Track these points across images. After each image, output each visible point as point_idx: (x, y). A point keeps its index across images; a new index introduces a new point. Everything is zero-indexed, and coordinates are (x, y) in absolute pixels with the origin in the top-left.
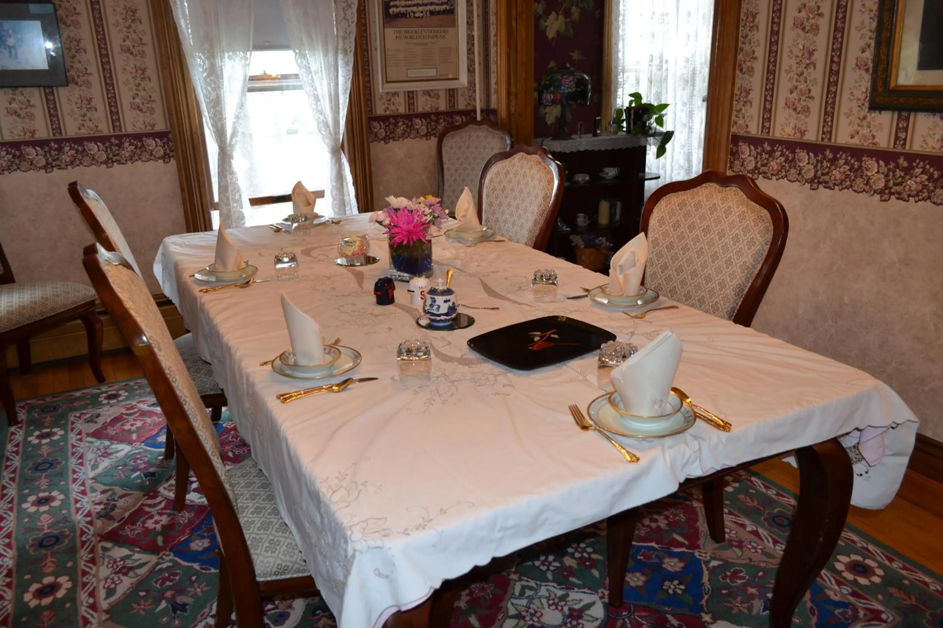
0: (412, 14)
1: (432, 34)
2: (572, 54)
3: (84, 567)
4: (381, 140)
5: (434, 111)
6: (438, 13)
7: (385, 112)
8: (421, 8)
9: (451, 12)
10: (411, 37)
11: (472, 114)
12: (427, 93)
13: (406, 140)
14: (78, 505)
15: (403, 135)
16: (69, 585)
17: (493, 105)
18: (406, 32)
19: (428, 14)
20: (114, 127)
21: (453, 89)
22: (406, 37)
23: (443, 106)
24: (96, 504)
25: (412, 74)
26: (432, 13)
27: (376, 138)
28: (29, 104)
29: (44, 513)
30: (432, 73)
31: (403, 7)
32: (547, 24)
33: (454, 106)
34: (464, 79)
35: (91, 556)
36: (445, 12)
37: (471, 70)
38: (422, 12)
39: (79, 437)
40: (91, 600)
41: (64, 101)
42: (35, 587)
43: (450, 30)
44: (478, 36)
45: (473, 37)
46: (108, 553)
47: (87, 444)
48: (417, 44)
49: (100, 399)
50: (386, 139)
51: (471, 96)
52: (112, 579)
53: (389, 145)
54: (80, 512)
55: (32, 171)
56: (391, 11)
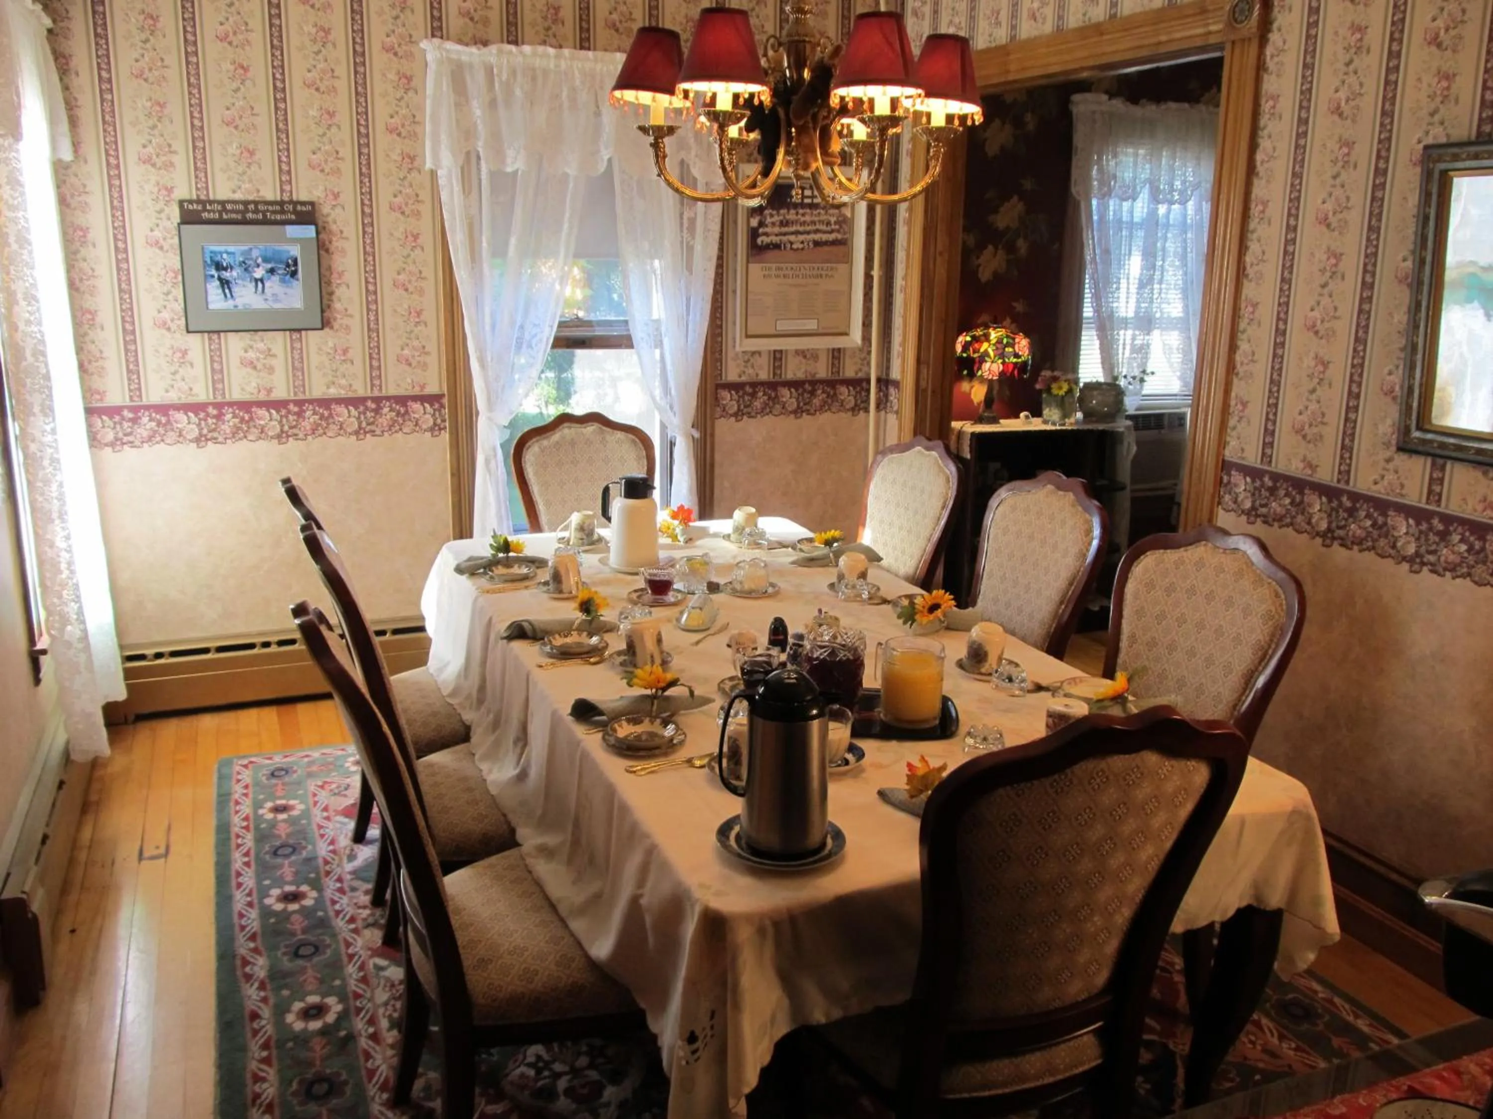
0: (788, 246)
1: (815, 272)
2: (1015, 304)
3: (354, 988)
4: (731, 415)
5: (809, 378)
6: (826, 243)
7: (740, 376)
8: (801, 238)
9: (844, 243)
10: (784, 276)
11: (864, 385)
12: (802, 353)
13: (766, 417)
14: (337, 907)
15: (763, 409)
16: (339, 1008)
17: (895, 374)
18: (779, 269)
19: (811, 245)
20: (372, 385)
21: (839, 350)
22: (777, 276)
23: (822, 371)
24: (359, 907)
25: (783, 326)
26: (817, 244)
27: (725, 414)
28: (269, 354)
29: (294, 912)
30: (812, 325)
31: (776, 235)
32: (980, 261)
33: (838, 372)
34: (856, 336)
35: (362, 974)
36: (835, 243)
37: (867, 325)
38: (802, 242)
39: (325, 814)
40: (371, 1030)
41: (313, 349)
42: (298, 1006)
43: (842, 267)
44: (880, 277)
45: (872, 277)
46: (382, 973)
47: (338, 825)
48: (795, 286)
49: (347, 765)
50: (738, 415)
51: (865, 359)
52: (394, 1006)
53: (740, 424)
54: (341, 916)
55: (261, 441)
56: (759, 241)
